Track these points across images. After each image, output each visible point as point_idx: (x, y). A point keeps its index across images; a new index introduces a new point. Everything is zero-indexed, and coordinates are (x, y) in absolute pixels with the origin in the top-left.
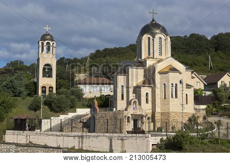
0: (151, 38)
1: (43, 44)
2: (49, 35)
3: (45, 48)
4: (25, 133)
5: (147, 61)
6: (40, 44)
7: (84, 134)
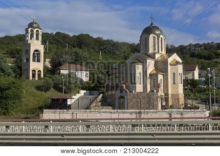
0: (156, 37)
1: (32, 31)
2: (36, 23)
3: (35, 35)
4: (71, 111)
5: (156, 55)
6: (29, 31)
7: (142, 111)
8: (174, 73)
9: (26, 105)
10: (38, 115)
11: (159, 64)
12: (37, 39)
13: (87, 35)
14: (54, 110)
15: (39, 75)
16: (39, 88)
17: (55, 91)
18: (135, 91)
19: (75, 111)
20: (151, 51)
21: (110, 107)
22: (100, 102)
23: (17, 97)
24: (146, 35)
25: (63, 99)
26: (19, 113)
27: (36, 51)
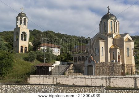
0: (113, 22)
1: (21, 18)
2: (23, 13)
4: (52, 76)
5: (114, 34)
6: (19, 19)
7: (111, 76)
8: (128, 48)
9: (16, 71)
10: (26, 80)
11: (116, 41)
12: (25, 24)
13: (52, 32)
14: (38, 75)
15: (26, 50)
16: (26, 59)
17: (38, 61)
18: (99, 61)
19: (56, 77)
20: (109, 32)
21: (80, 74)
22: (72, 69)
23: (10, 65)
24: (105, 20)
25: (46, 67)
26: (11, 78)
27: (24, 33)
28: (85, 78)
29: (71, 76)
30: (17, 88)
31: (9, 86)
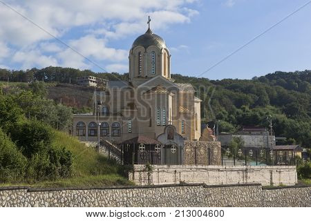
4: (172, 168)
19: (178, 168)
24: (153, 48)
28: (219, 170)
29: (201, 167)
30: (145, 195)
31: (129, 193)
